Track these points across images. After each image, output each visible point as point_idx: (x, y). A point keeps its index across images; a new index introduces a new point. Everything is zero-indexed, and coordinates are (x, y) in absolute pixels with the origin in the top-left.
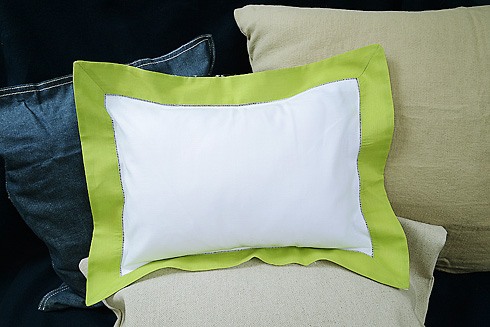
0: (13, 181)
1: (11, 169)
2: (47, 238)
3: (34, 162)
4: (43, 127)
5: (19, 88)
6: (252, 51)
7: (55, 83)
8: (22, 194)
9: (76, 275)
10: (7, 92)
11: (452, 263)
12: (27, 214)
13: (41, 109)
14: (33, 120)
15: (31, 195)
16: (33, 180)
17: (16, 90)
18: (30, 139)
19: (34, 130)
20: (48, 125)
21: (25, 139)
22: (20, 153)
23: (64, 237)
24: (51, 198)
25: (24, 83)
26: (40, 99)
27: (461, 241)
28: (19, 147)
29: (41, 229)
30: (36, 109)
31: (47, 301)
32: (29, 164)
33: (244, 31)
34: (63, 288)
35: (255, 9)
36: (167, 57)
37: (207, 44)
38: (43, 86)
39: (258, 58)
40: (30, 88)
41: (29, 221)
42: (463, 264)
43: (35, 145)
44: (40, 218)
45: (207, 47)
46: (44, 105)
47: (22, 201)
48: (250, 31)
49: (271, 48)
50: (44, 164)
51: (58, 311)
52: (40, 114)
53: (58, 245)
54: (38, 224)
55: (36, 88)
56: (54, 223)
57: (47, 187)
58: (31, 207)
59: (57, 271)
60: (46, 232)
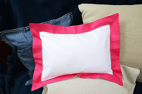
0: (19, 52)
1: (19, 49)
3: (25, 48)
4: (27, 39)
6: (83, 17)
8: (21, 56)
10: (18, 29)
12: (22, 61)
13: (26, 34)
14: (24, 37)
15: (24, 56)
16: (24, 52)
17: (20, 29)
18: (24, 42)
19: (25, 40)
20: (28, 39)
21: (22, 42)
22: (21, 46)
23: (32, 67)
24: (29, 57)
25: (22, 27)
26: (26, 31)
28: (21, 44)
31: (27, 83)
32: (23, 48)
35: (84, 5)
36: (59, 19)
37: (70, 15)
38: (27, 28)
39: (85, 19)
41: (23, 63)
43: (25, 44)
44: (26, 62)
46: (27, 33)
47: (21, 58)
48: (82, 11)
49: (88, 16)
50: (27, 49)
52: (26, 35)
53: (30, 69)
54: (25, 64)
55: (25, 28)
56: (29, 64)
57: (28, 54)
58: (24, 59)
59: (30, 76)
60: (27, 66)
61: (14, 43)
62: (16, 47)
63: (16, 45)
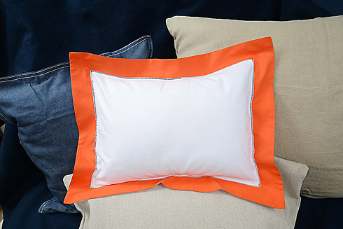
0: (23, 133)
1: (21, 126)
2: (44, 169)
3: (35, 122)
4: (40, 99)
5: (26, 75)
6: (177, 47)
7: (49, 70)
8: (27, 142)
9: (61, 193)
10: (19, 77)
11: (312, 192)
12: (31, 154)
14: (34, 95)
15: (34, 142)
16: (35, 133)
18: (33, 108)
19: (34, 102)
20: (43, 98)
21: (30, 108)
22: (26, 117)
24: (46, 144)
26: (39, 82)
27: (317, 177)
28: (25, 113)
29: (40, 164)
31: (44, 207)
32: (32, 123)
33: (172, 34)
34: (54, 199)
35: (179, 19)
36: (121, 51)
37: (147, 41)
38: (41, 73)
39: (181, 52)
40: (33, 75)
41: (32, 158)
42: (319, 193)
43: (36, 111)
44: (39, 157)
45: (147, 44)
46: (41, 85)
47: (27, 146)
48: (176, 34)
49: (189, 46)
50: (42, 124)
51: (51, 214)
53: (51, 174)
54: (38, 160)
55: (37, 74)
56: (48, 160)
57: (42, 138)
58: (33, 150)
59: (50, 189)
60: (43, 165)
61: (9, 111)
62: (14, 120)
63: (13, 115)
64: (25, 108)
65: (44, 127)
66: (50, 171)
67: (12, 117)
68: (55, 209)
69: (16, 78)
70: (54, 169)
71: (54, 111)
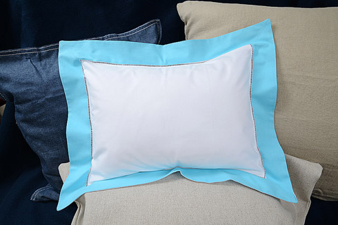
0: (19, 112)
1: (19, 103)
2: (39, 152)
3: (33, 99)
4: (40, 76)
5: (27, 50)
6: (188, 33)
7: (51, 48)
8: (24, 121)
9: (56, 179)
10: (19, 52)
11: (324, 193)
12: (26, 135)
13: (41, 65)
14: (34, 71)
15: (30, 122)
16: (32, 111)
17: (25, 51)
18: (32, 84)
19: (36, 79)
20: (44, 75)
21: (28, 84)
22: (24, 93)
24: (43, 125)
25: (31, 47)
26: (41, 58)
27: (332, 176)
28: (23, 89)
29: (35, 146)
30: (38, 64)
31: (37, 194)
32: (30, 101)
33: (183, 19)
34: (49, 186)
35: (191, 4)
36: (128, 34)
37: (156, 26)
38: (43, 49)
40: (34, 50)
41: (28, 139)
42: (332, 194)
43: (34, 88)
44: (36, 138)
45: (156, 28)
46: (43, 63)
47: (23, 126)
48: (186, 19)
49: (200, 30)
50: (40, 101)
51: (44, 202)
52: (39, 68)
53: (45, 157)
54: (34, 142)
55: (39, 50)
56: (44, 142)
57: (40, 117)
58: (30, 130)
59: (45, 175)
60: (38, 147)
61: (7, 87)
62: (10, 96)
63: (10, 91)
64: (24, 84)
65: (42, 105)
66: (46, 154)
67: (9, 93)
68: (49, 197)
69: (16, 52)
70: (50, 152)
71: (53, 89)
